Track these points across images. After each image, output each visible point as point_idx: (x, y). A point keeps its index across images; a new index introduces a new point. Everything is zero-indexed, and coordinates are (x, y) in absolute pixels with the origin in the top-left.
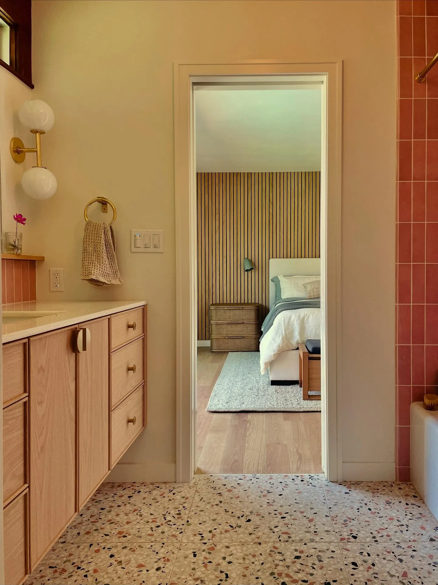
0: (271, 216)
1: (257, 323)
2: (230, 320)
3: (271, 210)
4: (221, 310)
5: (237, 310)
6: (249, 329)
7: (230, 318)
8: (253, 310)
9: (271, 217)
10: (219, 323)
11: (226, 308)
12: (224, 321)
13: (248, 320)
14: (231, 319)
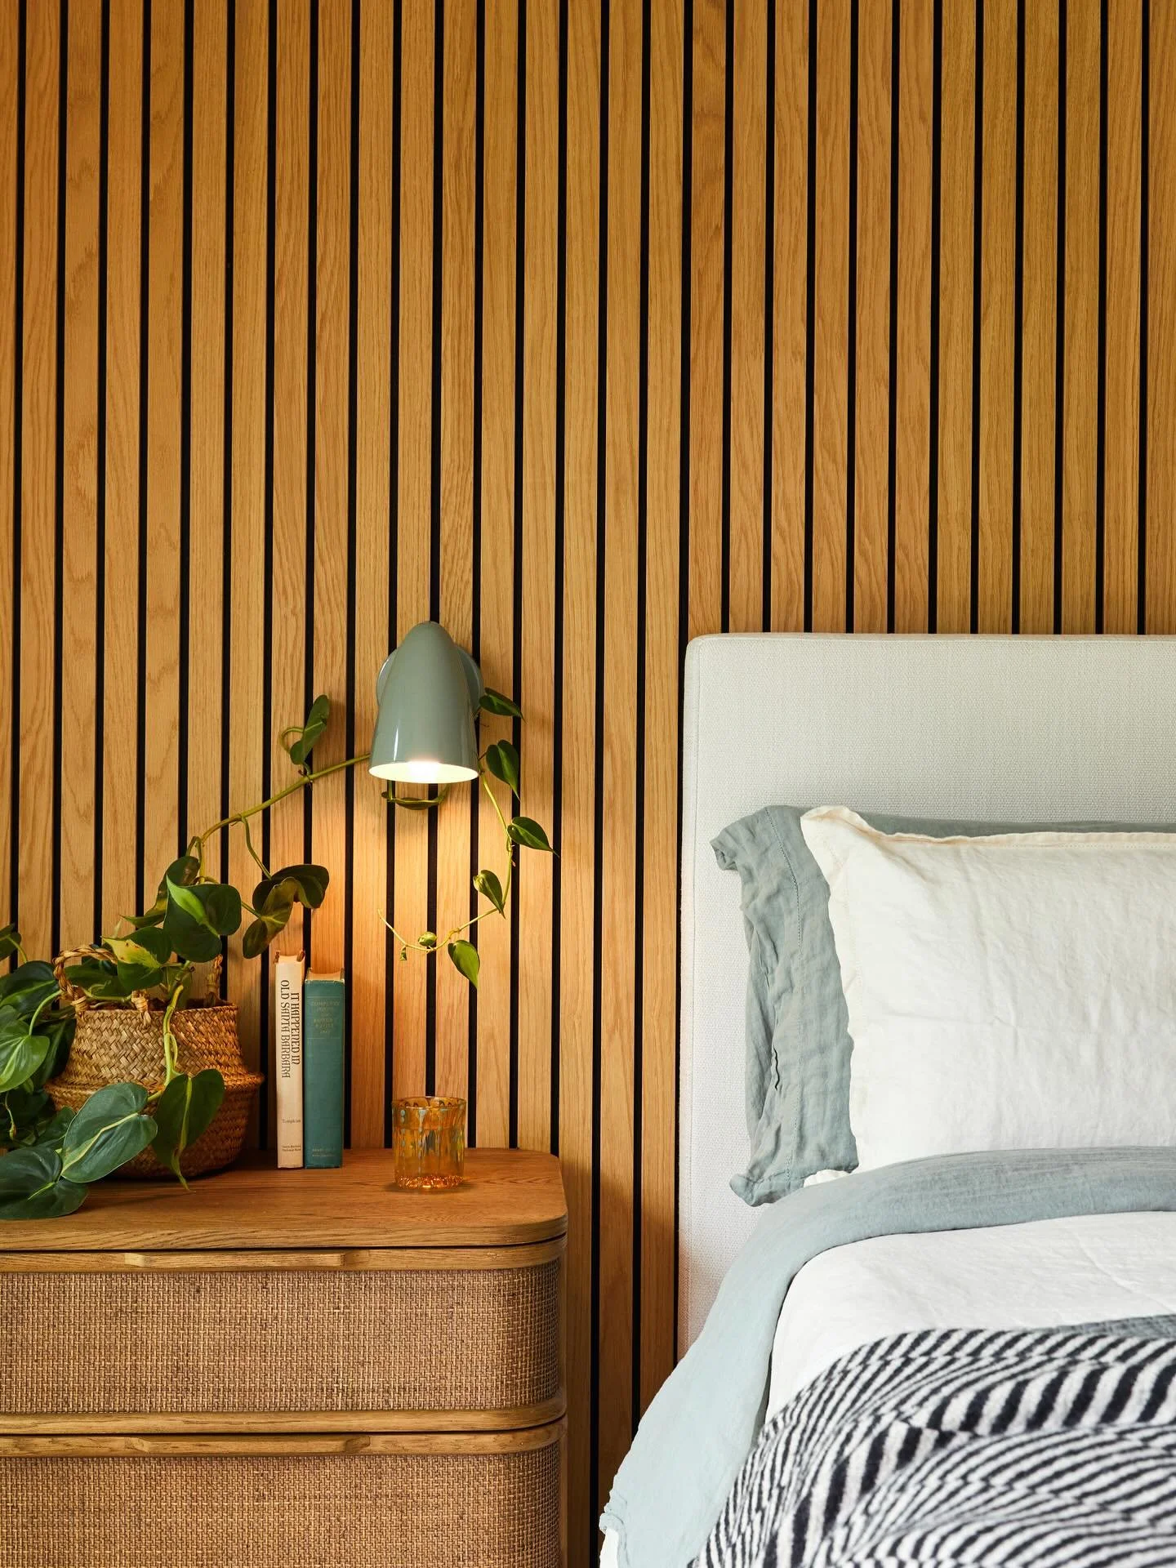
0: (707, 133)
1: (535, 1441)
2: (188, 1402)
3: (708, 76)
4: (72, 1283)
5: (282, 1284)
6: (431, 1518)
7: (182, 1374)
8: (482, 1281)
9: (709, 156)
10: (42, 1446)
11: (136, 1260)
12: (110, 1425)
13: (412, 1411)
14: (204, 1400)
